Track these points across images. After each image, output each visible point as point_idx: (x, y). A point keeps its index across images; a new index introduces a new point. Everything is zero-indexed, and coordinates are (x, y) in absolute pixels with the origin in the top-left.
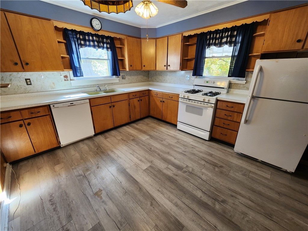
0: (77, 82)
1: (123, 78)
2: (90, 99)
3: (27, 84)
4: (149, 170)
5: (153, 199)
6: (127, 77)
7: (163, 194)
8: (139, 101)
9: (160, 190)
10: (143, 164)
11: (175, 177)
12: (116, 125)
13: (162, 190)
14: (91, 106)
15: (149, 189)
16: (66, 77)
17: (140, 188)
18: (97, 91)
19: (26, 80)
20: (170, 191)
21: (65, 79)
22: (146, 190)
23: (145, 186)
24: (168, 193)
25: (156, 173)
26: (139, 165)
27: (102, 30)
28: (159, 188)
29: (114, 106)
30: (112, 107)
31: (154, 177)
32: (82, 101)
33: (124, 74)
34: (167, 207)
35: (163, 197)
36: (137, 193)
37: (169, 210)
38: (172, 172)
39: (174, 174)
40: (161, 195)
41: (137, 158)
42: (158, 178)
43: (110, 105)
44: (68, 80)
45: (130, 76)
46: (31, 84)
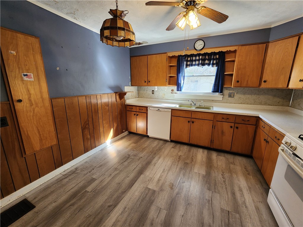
0: (178, 95)
1: (230, 96)
2: (172, 110)
3: (152, 94)
4: (148, 192)
5: (115, 206)
6: (237, 96)
7: (121, 214)
8: (231, 127)
9: (126, 209)
10: (155, 184)
11: (148, 222)
12: (192, 142)
13: (127, 211)
14: (172, 116)
15: (126, 199)
16: (172, 90)
17: (125, 192)
18: (191, 104)
19: (152, 91)
20: (126, 220)
21: (172, 92)
22: (124, 196)
23: (128, 194)
24: (124, 219)
25: (147, 198)
26: (152, 181)
27: (206, 49)
28: (128, 208)
29: (193, 122)
30: (192, 122)
31: (141, 198)
32: (166, 110)
33: (234, 92)
34: (107, 221)
35: (118, 214)
36: (120, 191)
37: (104, 224)
38: (155, 217)
39: (153, 220)
40: (120, 212)
41: (161, 177)
42: (141, 203)
43: (189, 119)
44: (173, 93)
45: (244, 94)
46: (154, 94)
